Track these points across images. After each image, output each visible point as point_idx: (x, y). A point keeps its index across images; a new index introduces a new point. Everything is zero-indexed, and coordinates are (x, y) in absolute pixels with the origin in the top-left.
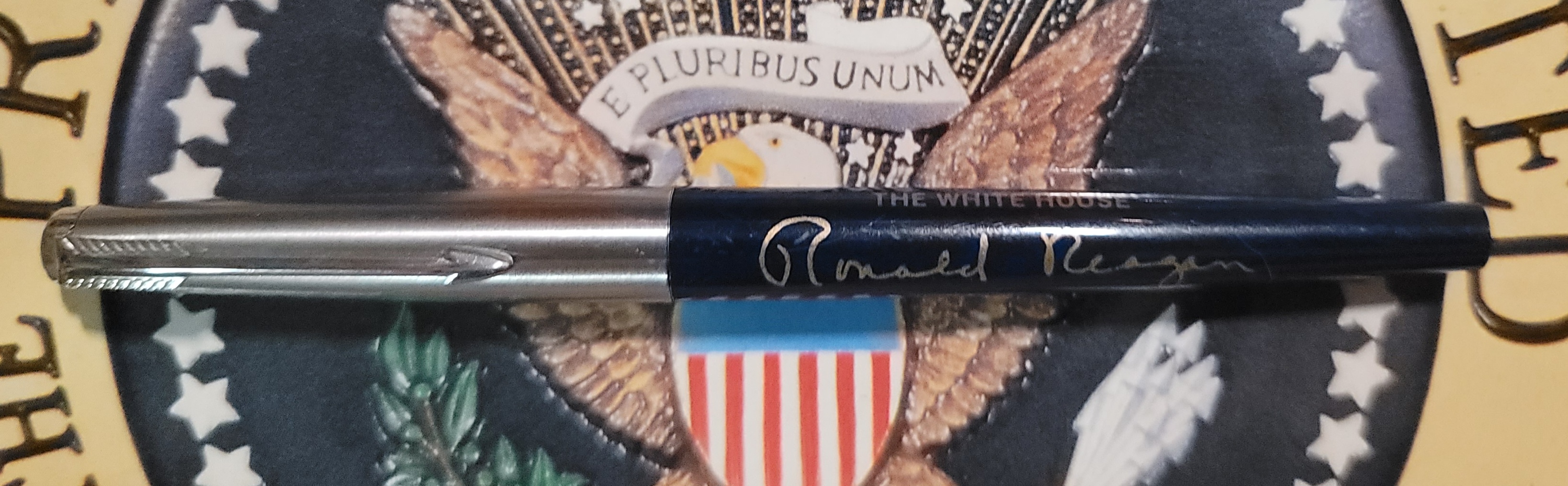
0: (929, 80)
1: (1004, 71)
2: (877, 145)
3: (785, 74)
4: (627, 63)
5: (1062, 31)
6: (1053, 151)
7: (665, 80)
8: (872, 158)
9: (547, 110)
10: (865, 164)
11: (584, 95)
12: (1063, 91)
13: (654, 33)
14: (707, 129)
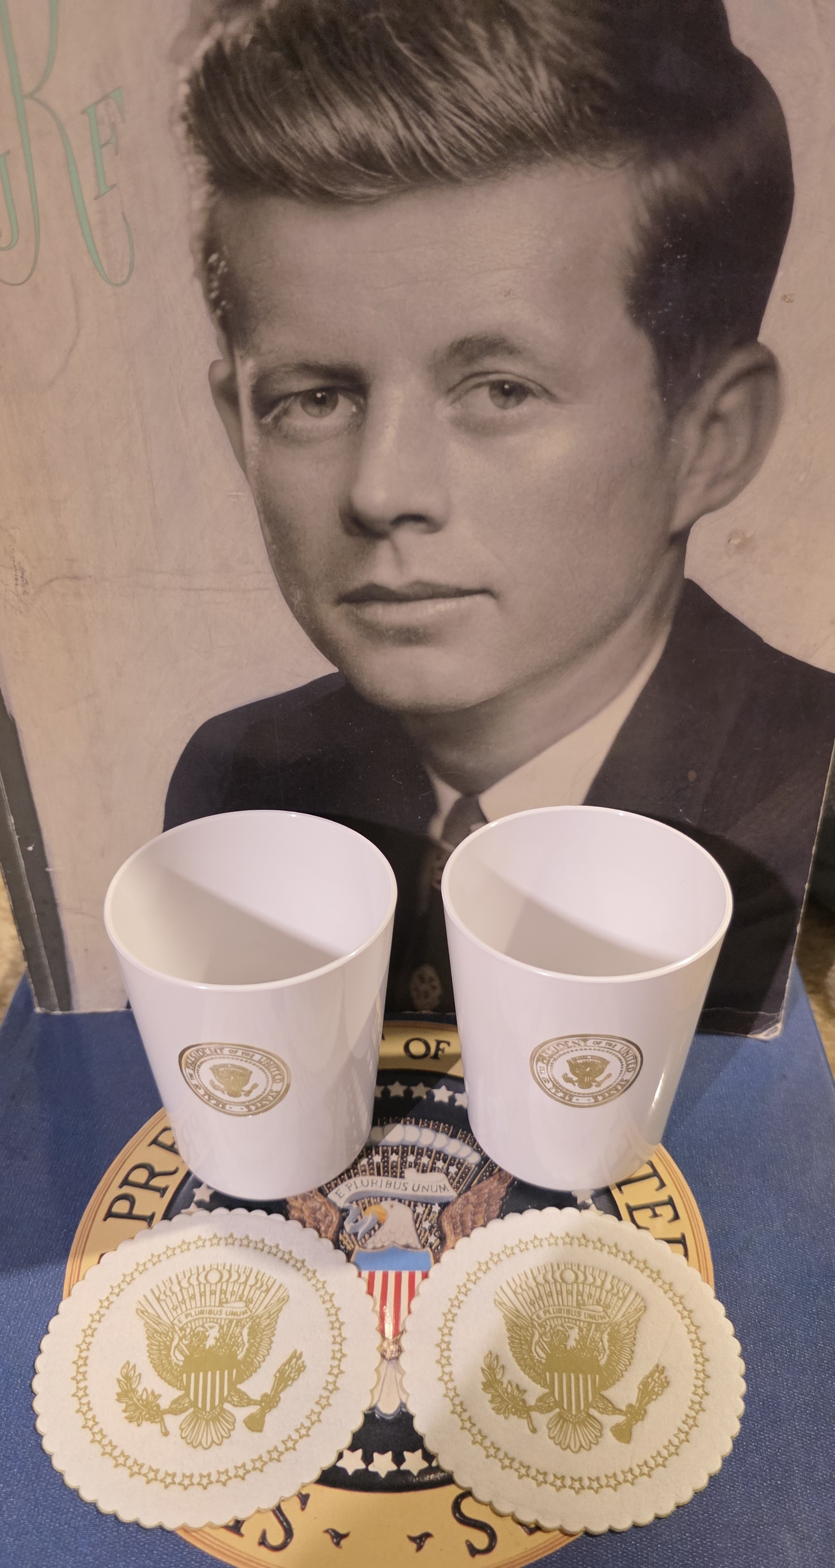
0: (444, 1189)
1: (469, 1188)
2: (426, 1207)
3: (397, 1186)
4: (345, 1183)
5: (488, 1177)
6: (486, 1210)
7: (357, 1187)
8: (424, 1212)
9: (317, 1195)
10: (422, 1213)
11: (330, 1192)
12: (488, 1193)
13: (355, 1176)
14: (369, 1202)
